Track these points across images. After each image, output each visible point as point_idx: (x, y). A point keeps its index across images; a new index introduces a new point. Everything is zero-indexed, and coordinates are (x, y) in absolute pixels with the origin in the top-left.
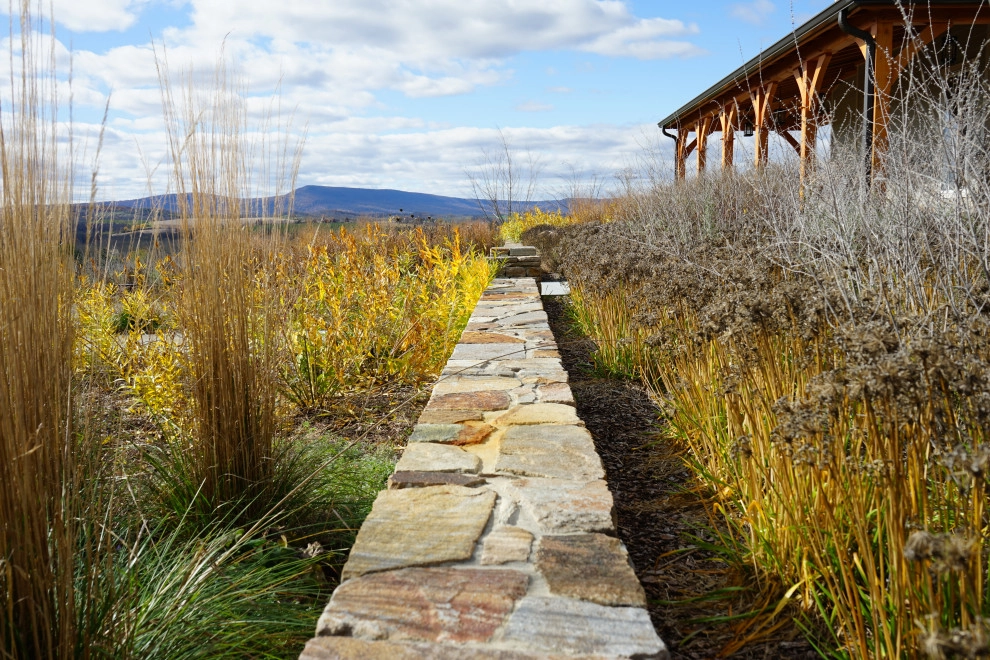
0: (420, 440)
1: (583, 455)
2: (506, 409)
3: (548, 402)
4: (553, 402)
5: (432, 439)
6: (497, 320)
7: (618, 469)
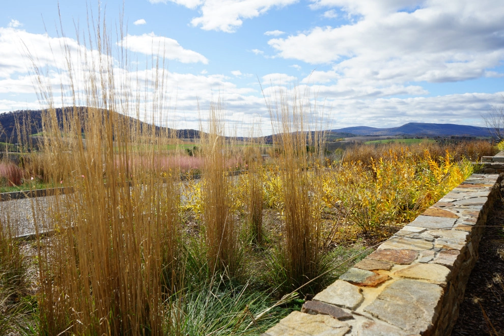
0: (344, 279)
1: (424, 310)
2: (409, 264)
3: (437, 263)
4: (440, 264)
5: (351, 279)
6: (456, 201)
7: (497, 302)
